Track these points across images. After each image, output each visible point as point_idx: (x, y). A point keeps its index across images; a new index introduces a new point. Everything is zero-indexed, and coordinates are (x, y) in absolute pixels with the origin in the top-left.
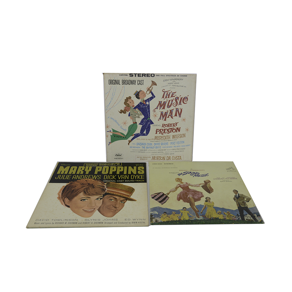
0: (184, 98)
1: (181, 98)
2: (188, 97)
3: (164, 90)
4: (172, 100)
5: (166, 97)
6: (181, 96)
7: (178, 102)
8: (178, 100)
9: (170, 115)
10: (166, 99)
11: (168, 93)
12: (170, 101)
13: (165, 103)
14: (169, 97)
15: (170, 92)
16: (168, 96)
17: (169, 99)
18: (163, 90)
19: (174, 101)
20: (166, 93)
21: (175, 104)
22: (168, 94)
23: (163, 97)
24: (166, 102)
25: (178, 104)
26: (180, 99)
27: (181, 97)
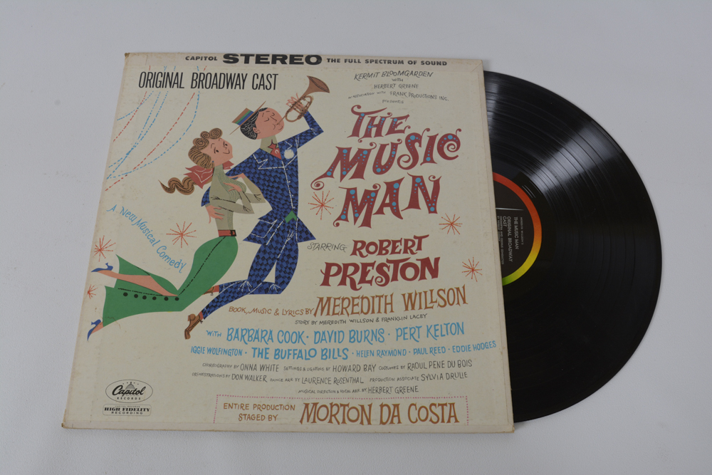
0: (442, 139)
1: (432, 139)
2: (459, 135)
3: (359, 107)
4: (394, 147)
5: (368, 134)
6: (428, 130)
7: (421, 151)
8: (417, 145)
9: (387, 201)
10: (367, 141)
11: (373, 119)
12: (383, 147)
13: (362, 156)
14: (378, 134)
15: (384, 114)
16: (374, 130)
17: (379, 141)
18: (356, 109)
19: (402, 149)
20: (366, 120)
21: (406, 158)
22: (376, 122)
23: (356, 132)
24: (369, 151)
25: (421, 159)
26: (425, 141)
27: (432, 133)
